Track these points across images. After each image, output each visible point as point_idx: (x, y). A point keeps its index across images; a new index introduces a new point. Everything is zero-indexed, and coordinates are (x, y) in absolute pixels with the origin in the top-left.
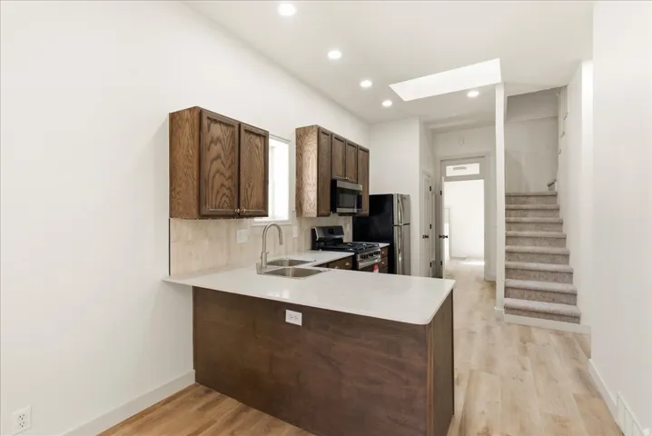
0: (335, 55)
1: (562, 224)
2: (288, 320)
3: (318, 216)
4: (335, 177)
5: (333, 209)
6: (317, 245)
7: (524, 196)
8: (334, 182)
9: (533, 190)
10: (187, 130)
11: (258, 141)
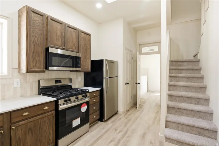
1: (203, 78)
3: (29, 72)
5: (47, 68)
6: (40, 92)
7: (180, 62)
9: (185, 58)
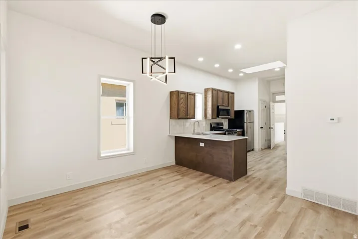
0: (217, 66)
2: (201, 145)
3: (212, 118)
4: (219, 104)
5: (218, 116)
6: (212, 129)
8: (218, 107)
10: (175, 97)
11: (192, 97)
